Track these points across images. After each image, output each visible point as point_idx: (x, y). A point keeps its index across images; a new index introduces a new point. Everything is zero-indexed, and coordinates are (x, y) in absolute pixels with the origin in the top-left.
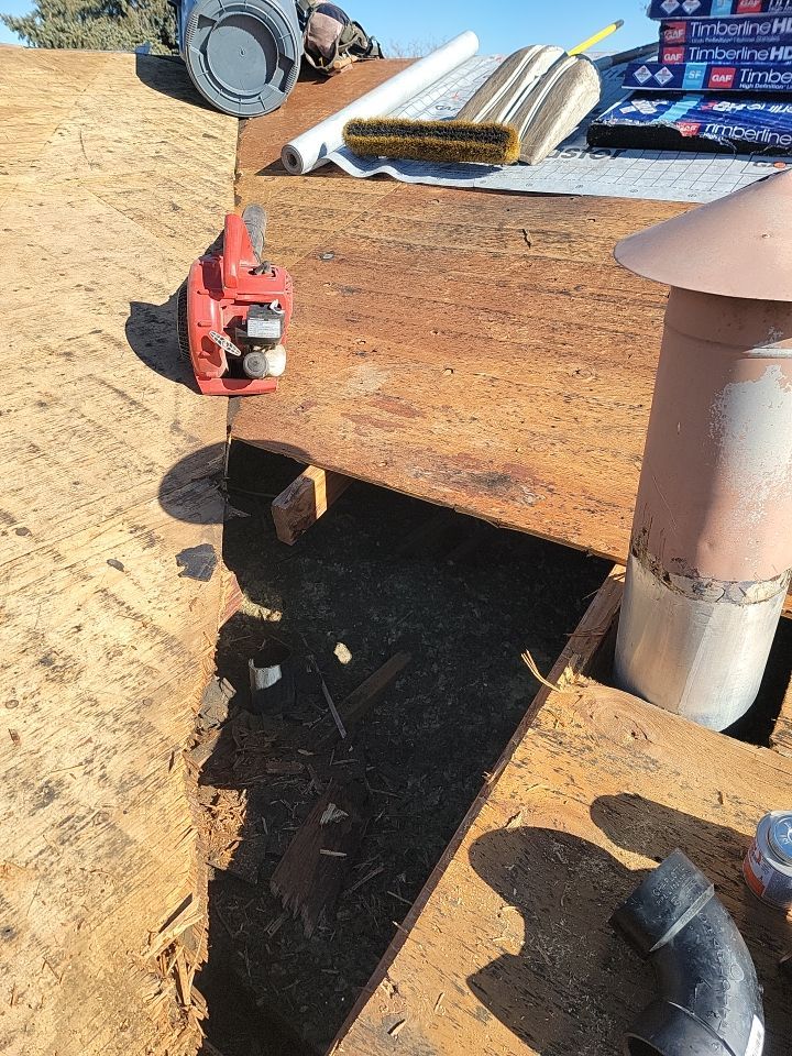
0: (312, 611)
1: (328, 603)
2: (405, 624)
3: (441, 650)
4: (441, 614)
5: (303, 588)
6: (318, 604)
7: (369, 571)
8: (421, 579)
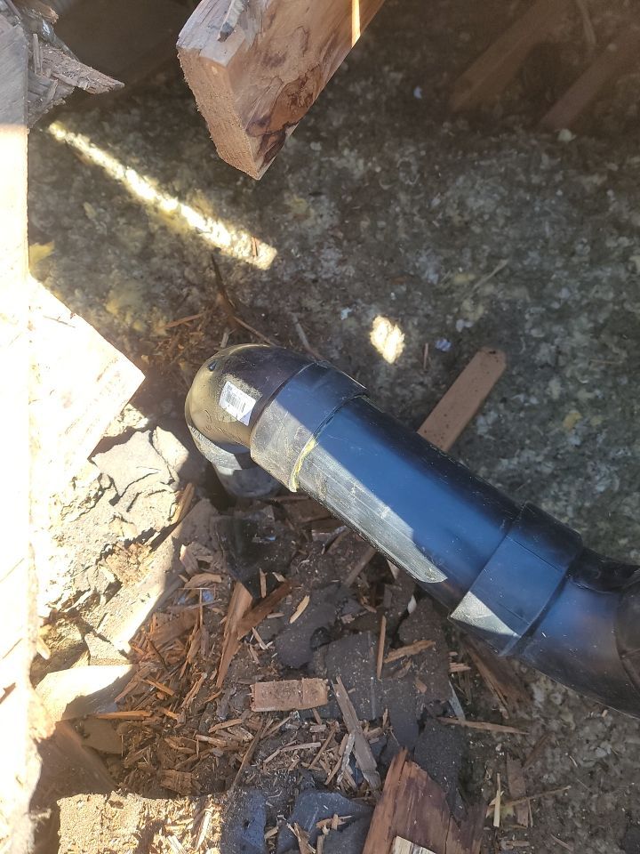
0: (310, 261)
1: (339, 243)
2: (489, 289)
3: (566, 349)
4: (565, 267)
5: (287, 209)
6: (320, 246)
7: (414, 168)
8: (520, 184)
